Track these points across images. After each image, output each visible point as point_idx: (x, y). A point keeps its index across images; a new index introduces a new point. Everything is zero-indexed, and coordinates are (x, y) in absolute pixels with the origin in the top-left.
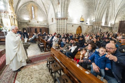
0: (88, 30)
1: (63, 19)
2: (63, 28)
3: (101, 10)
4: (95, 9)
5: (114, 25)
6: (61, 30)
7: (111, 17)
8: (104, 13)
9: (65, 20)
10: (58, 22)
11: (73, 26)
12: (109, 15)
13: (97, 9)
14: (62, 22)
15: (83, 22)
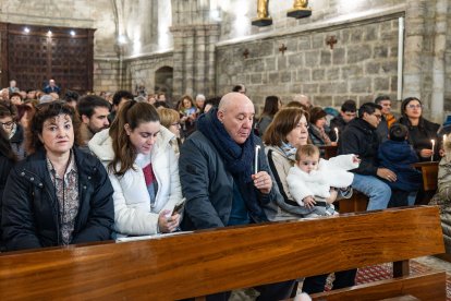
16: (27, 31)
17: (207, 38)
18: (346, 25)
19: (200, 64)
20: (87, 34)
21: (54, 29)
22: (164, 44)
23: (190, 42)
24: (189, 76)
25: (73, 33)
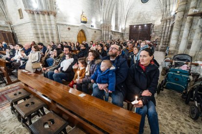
0: (96, 37)
1: (45, 13)
2: (49, 32)
3: (109, 6)
4: (101, 4)
5: (125, 30)
6: (45, 36)
7: (121, 19)
8: (112, 12)
9: (52, 17)
10: (35, 20)
11: (69, 29)
12: (119, 16)
13: (103, 4)
14: (45, 21)
15: (85, 22)
20: (150, 25)
21: (141, 25)
24: (163, 35)
25: (145, 26)
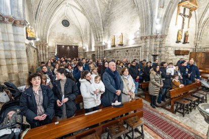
1: (10, 20)
6: (4, 62)
16: (63, 47)
17: (102, 48)
18: (130, 48)
19: (101, 54)
20: (76, 47)
21: (69, 46)
22: (93, 49)
23: (99, 49)
24: (99, 57)
25: (73, 47)
